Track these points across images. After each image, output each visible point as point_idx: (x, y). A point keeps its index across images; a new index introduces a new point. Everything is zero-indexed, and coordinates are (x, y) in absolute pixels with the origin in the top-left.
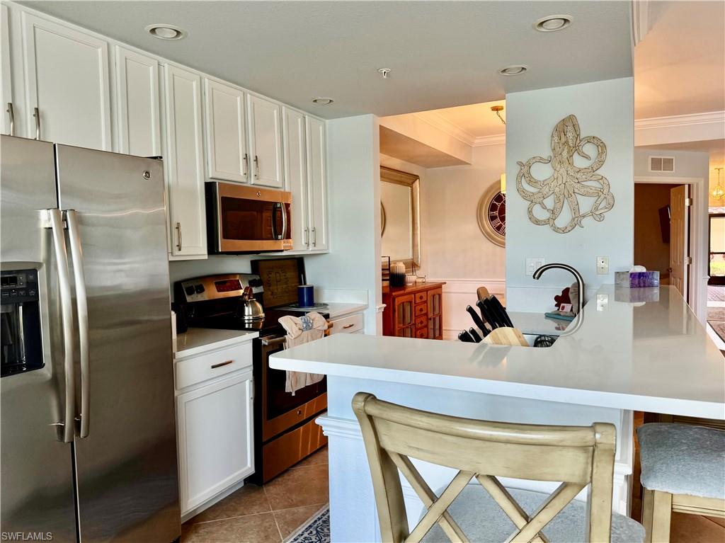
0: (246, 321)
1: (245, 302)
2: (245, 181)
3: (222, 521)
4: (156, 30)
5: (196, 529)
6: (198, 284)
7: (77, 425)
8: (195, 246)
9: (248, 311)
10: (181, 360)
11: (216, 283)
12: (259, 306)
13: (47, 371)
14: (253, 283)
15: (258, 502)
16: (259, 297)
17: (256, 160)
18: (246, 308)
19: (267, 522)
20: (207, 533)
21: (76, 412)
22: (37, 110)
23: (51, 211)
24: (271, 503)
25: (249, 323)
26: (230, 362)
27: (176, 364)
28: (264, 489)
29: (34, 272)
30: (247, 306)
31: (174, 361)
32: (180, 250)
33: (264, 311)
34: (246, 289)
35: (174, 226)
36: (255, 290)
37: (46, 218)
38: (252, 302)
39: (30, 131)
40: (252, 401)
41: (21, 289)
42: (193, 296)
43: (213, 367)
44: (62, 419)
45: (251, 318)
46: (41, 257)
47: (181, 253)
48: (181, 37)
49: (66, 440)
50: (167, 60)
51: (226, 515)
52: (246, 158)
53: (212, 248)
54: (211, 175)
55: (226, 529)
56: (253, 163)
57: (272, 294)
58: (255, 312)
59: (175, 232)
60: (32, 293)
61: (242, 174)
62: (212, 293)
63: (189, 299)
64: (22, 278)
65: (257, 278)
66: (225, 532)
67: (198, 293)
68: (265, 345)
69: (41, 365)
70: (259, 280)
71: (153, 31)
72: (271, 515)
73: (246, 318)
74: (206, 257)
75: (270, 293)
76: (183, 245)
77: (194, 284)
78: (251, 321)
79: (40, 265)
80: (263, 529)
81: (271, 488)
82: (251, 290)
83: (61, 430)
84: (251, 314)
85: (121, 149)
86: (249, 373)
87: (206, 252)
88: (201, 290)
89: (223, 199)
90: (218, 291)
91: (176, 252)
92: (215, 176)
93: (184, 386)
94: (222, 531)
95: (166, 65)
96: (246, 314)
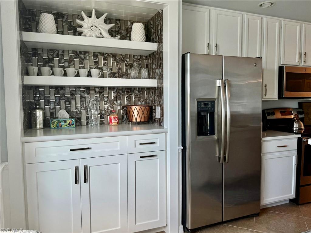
0: (295, 130)
1: (295, 121)
2: (298, 64)
3: (278, 213)
4: (262, 5)
5: (266, 213)
6: (272, 111)
7: (225, 158)
8: (273, 94)
9: (296, 125)
10: (264, 141)
11: (280, 112)
12: (302, 123)
13: (216, 137)
14: (299, 113)
15: (296, 211)
16: (302, 120)
17: (305, 54)
18: (295, 124)
19: (300, 220)
20: (271, 216)
21: (225, 153)
22: (216, 44)
23: (220, 80)
24: (303, 213)
25: (296, 131)
26: (286, 146)
27: (262, 142)
28: (300, 207)
29: (214, 102)
30: (295, 123)
31: (262, 141)
32: (266, 96)
33: (304, 126)
34: (295, 115)
35: (264, 86)
36: (300, 116)
37: (219, 83)
38: (298, 121)
39: (214, 52)
40: (296, 166)
41: (210, 107)
42: (270, 116)
43: (278, 147)
44: (220, 154)
45: (297, 128)
46: (216, 97)
47: (266, 97)
48: (273, 5)
49: (221, 162)
50: (265, 16)
51: (280, 212)
52: (300, 54)
53: (280, 96)
54: (282, 63)
55: (280, 217)
56: (303, 56)
57: (309, 119)
58: (300, 126)
59: (264, 88)
60: (213, 109)
61: (297, 61)
62: (278, 116)
63: (268, 117)
64: (210, 103)
65: (301, 110)
66: (279, 218)
67: (272, 115)
68: (304, 141)
69: (214, 134)
70: (302, 111)
71: (261, 5)
72: (303, 218)
73: (295, 128)
74: (277, 99)
75: (307, 118)
76: (267, 94)
77: (270, 111)
78: (297, 130)
79: (215, 99)
80: (298, 222)
81: (303, 207)
82: (298, 116)
83: (219, 158)
84: (297, 126)
85: (245, 55)
86: (295, 153)
87: (277, 97)
88: (273, 114)
89: (287, 73)
90: (281, 115)
91: (264, 97)
92: (283, 64)
93: (265, 152)
94: (278, 217)
95: (265, 18)
96: (295, 126)
